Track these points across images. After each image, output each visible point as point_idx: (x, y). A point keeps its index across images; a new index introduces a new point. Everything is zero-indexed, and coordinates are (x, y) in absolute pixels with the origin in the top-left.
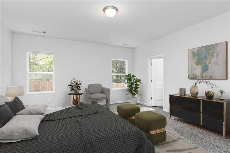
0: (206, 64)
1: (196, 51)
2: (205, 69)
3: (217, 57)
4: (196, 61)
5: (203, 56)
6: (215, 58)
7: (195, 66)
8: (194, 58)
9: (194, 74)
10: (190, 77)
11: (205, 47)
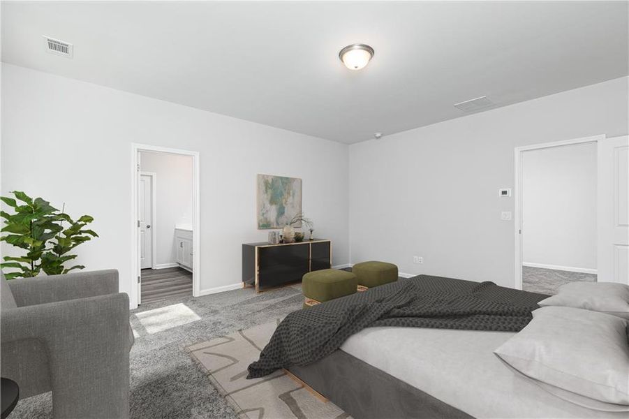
0: (282, 204)
1: (270, 181)
2: (281, 212)
3: (293, 197)
4: (269, 197)
5: (279, 191)
6: (291, 197)
7: (268, 205)
8: (267, 192)
9: (266, 219)
10: (261, 224)
11: (281, 178)
